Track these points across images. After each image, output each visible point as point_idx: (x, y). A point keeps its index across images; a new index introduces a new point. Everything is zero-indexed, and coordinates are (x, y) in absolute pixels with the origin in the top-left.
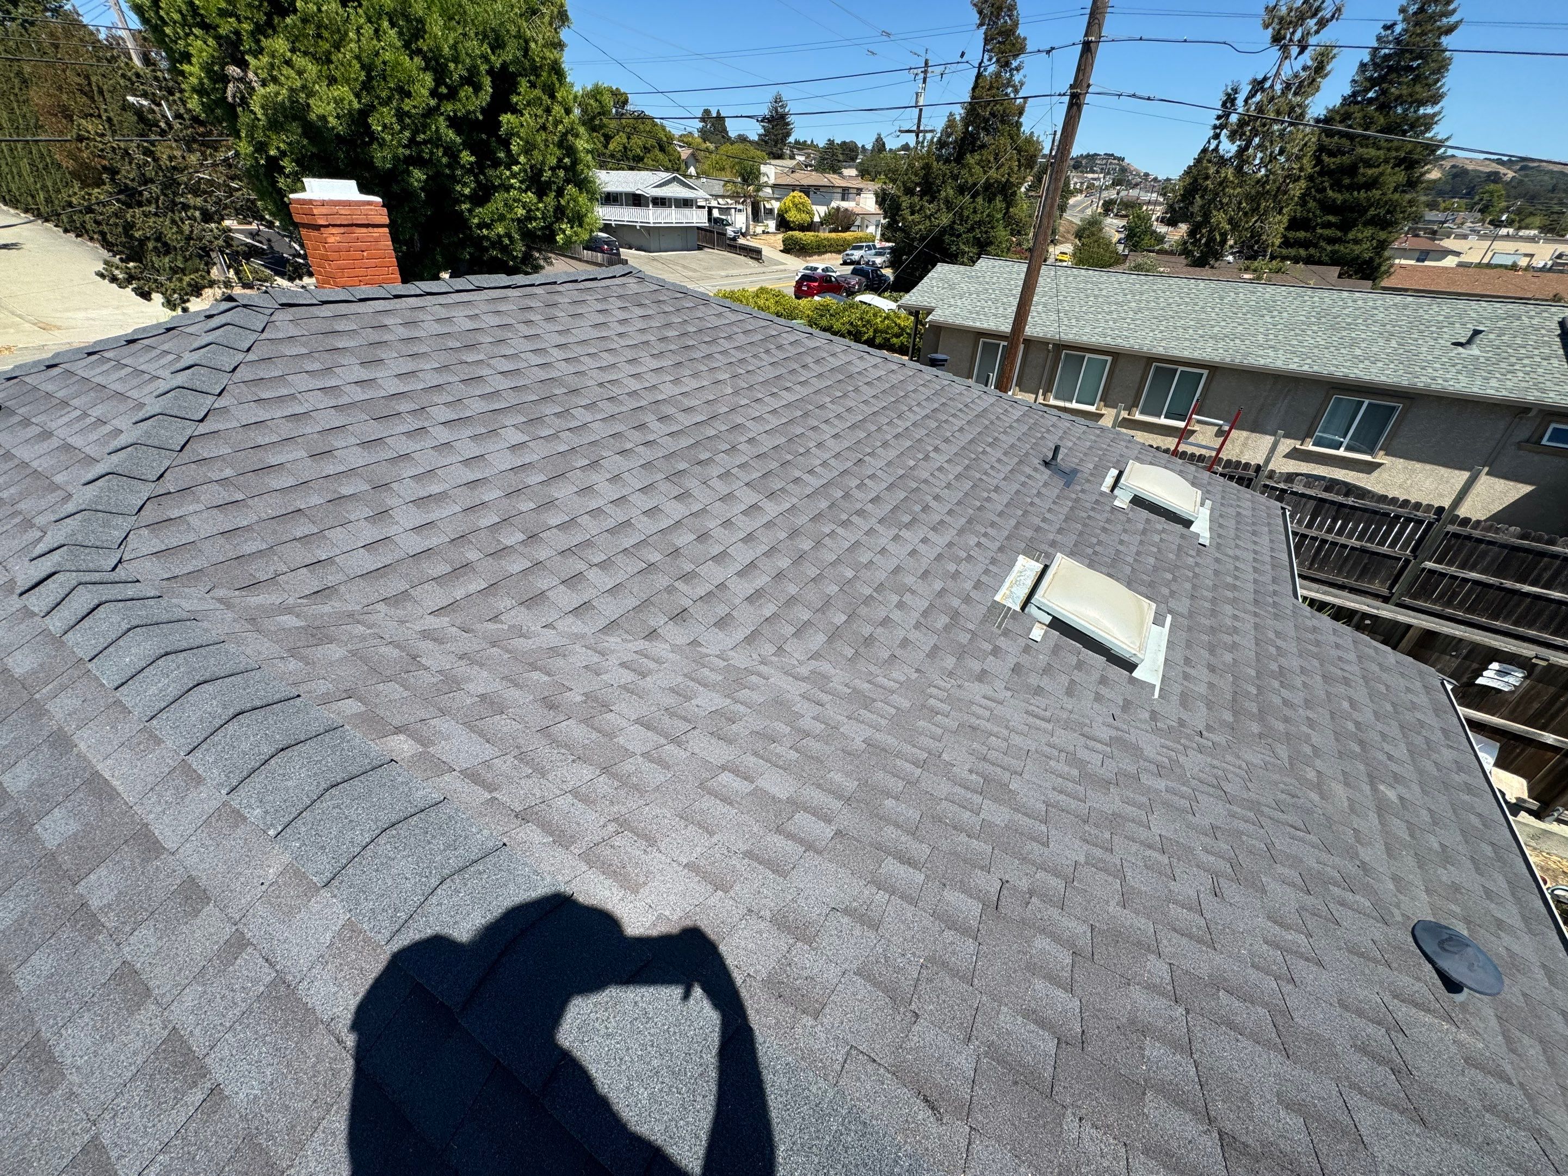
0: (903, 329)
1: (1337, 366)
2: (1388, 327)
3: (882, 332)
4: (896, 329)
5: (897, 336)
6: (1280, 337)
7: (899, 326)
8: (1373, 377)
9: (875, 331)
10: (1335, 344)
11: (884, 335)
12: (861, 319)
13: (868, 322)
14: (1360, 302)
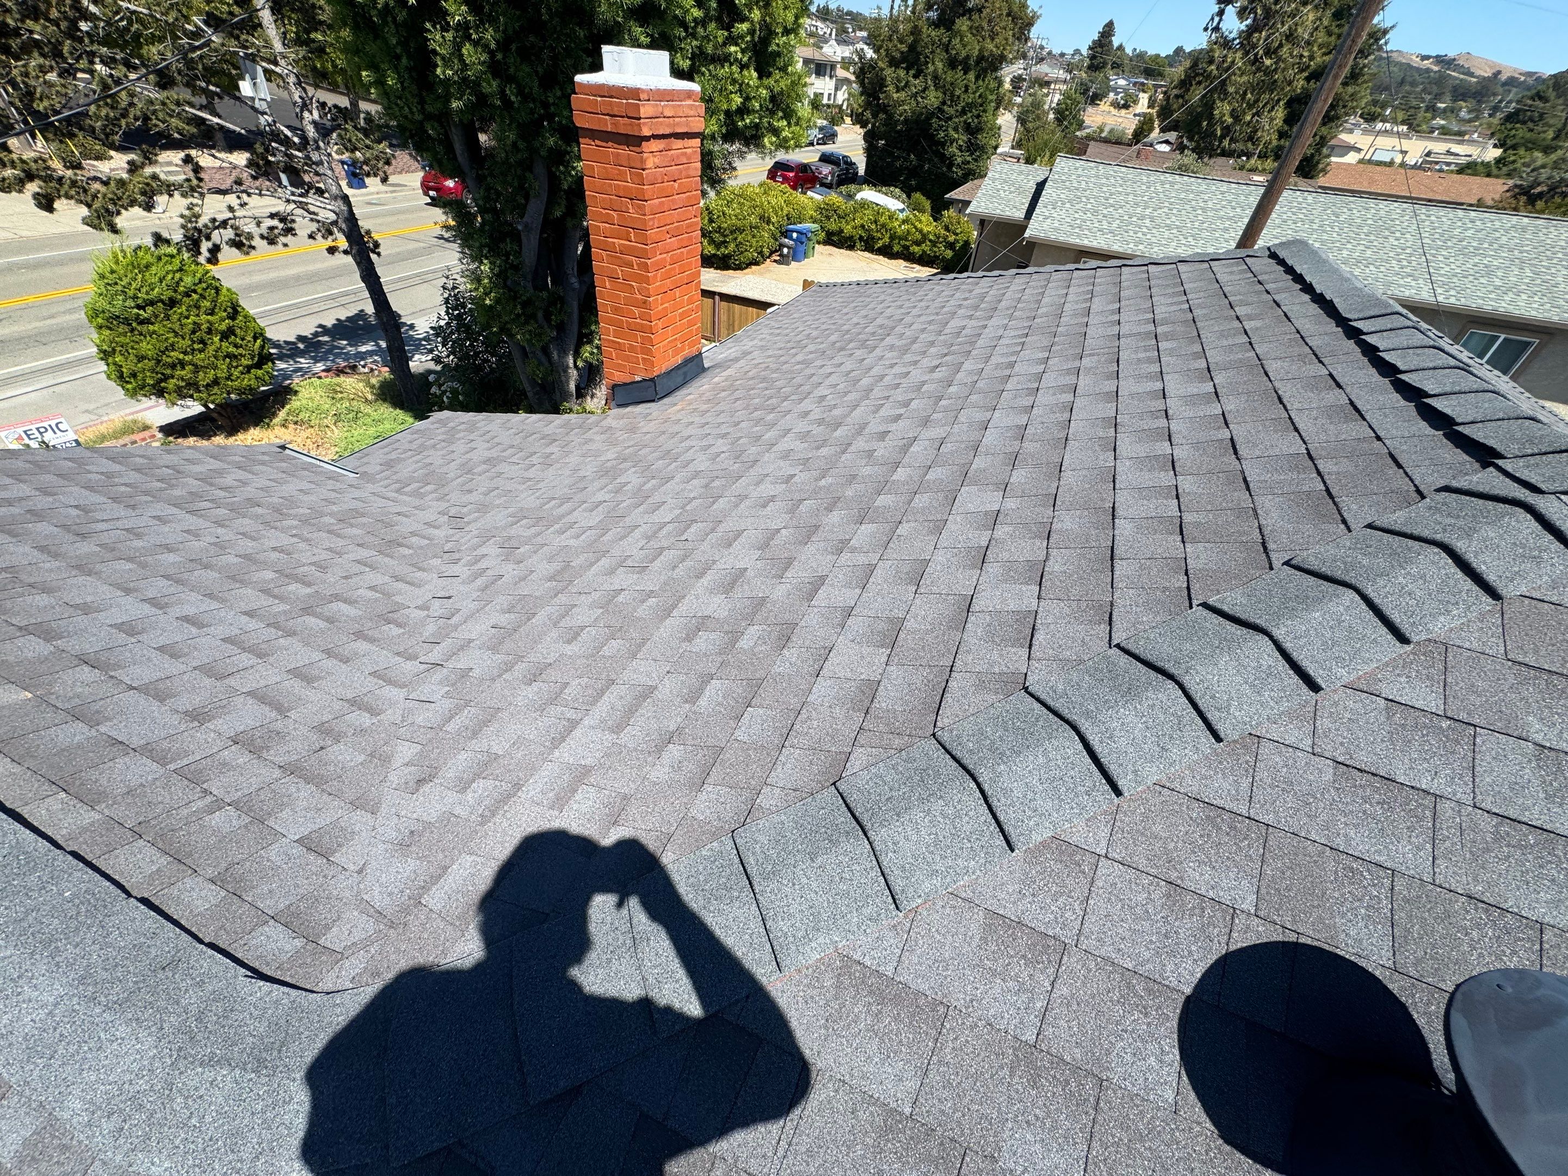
0: (925, 236)
1: (1483, 299)
2: (1516, 252)
3: (900, 238)
4: (919, 236)
5: (918, 243)
6: (1414, 263)
7: (921, 231)
8: (1523, 312)
9: (892, 238)
10: (1472, 272)
11: (902, 242)
12: (876, 222)
13: (883, 226)
14: (1478, 223)
